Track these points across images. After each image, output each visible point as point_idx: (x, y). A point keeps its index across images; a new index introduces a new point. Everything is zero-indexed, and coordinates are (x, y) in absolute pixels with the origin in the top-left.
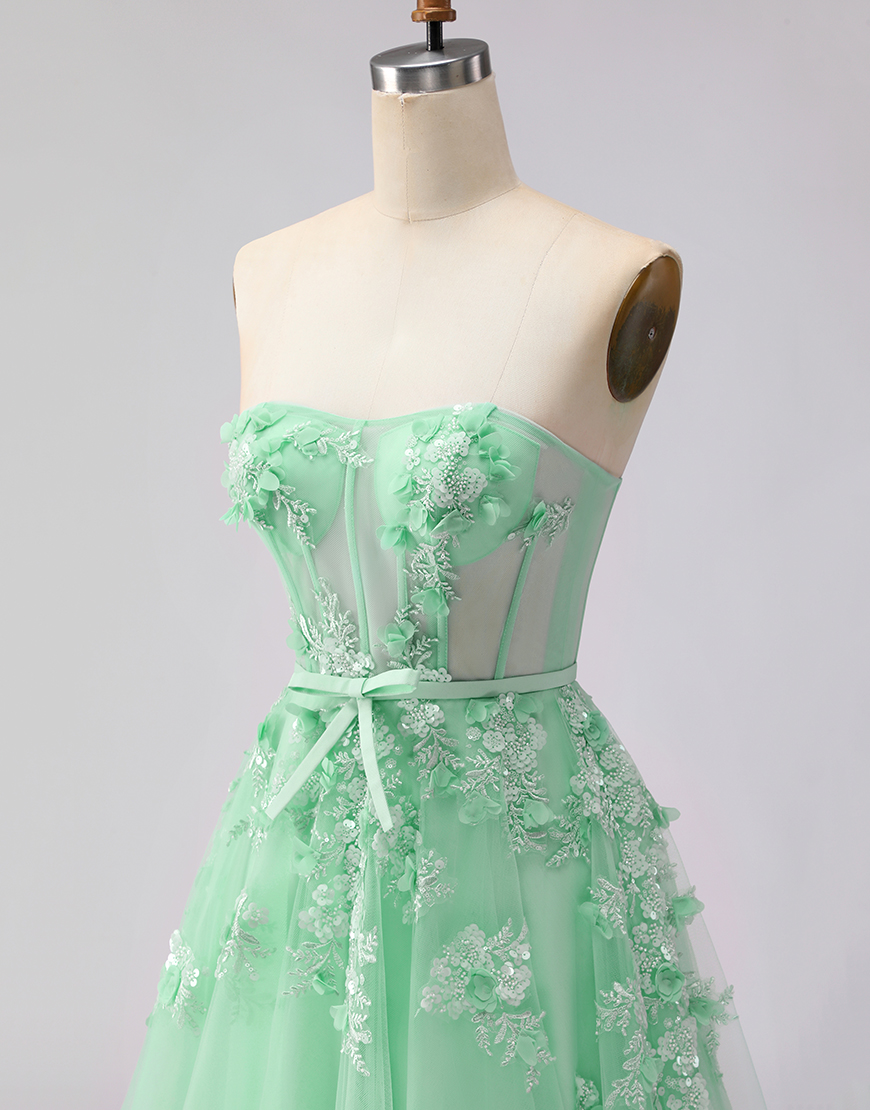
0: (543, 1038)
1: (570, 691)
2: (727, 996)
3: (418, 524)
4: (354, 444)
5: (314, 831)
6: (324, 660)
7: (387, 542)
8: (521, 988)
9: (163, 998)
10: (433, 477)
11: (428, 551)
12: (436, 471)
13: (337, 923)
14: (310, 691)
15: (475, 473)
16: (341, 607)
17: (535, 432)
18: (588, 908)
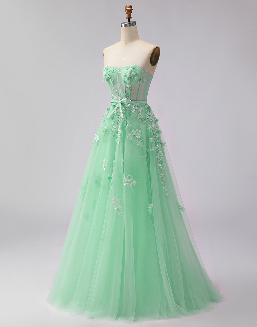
0: (142, 142)
1: (146, 104)
2: (165, 143)
3: (126, 80)
4: (118, 71)
5: (114, 119)
6: (115, 99)
7: (123, 82)
8: (140, 136)
9: (94, 142)
10: (128, 74)
11: (128, 83)
12: (128, 73)
13: (116, 130)
14: (113, 103)
15: (133, 73)
16: (117, 92)
17: (141, 68)
18: (148, 129)
